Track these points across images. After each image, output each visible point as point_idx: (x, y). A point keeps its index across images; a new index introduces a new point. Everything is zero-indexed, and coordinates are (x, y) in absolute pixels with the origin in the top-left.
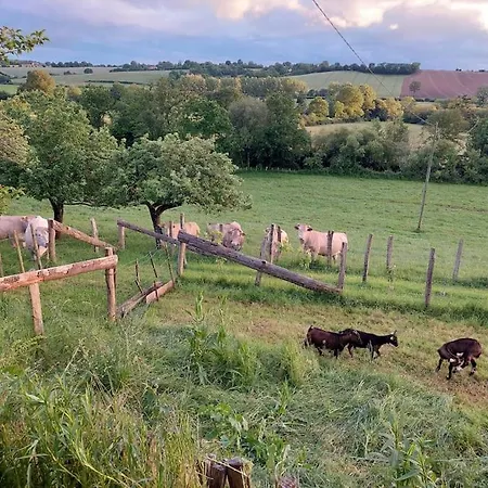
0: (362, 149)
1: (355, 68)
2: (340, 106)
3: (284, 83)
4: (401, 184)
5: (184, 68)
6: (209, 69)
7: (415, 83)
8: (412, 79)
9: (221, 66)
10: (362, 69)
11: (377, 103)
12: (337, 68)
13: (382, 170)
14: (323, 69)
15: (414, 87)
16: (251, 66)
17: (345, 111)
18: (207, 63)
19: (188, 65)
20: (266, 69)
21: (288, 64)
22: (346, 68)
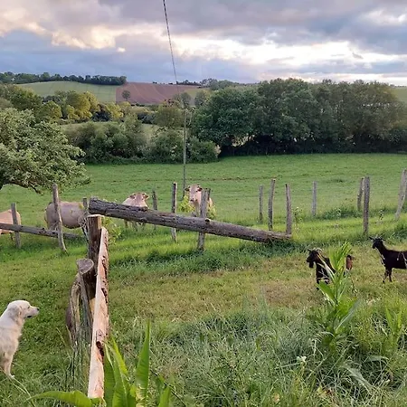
0: (110, 141)
1: (73, 79)
2: (71, 109)
3: (11, 90)
4: (148, 166)
7: (126, 91)
8: (122, 88)
10: (80, 80)
11: (101, 107)
12: (58, 78)
13: (129, 157)
14: (45, 79)
15: (126, 95)
17: (76, 113)
21: (10, 74)
22: (65, 79)
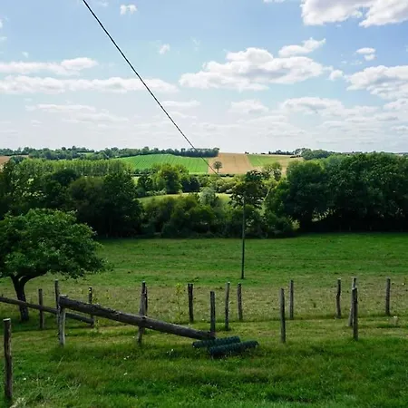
1: (170, 152)
5: (24, 153)
6: (48, 155)
7: (217, 162)
9: (58, 151)
10: (176, 153)
11: (192, 178)
12: (156, 152)
14: (146, 152)
15: (217, 166)
16: (84, 150)
18: (45, 150)
19: (28, 151)
20: (97, 153)
21: (115, 149)
22: (163, 152)
